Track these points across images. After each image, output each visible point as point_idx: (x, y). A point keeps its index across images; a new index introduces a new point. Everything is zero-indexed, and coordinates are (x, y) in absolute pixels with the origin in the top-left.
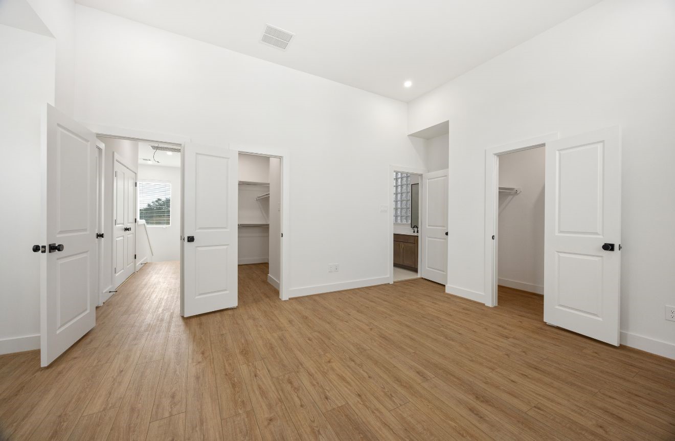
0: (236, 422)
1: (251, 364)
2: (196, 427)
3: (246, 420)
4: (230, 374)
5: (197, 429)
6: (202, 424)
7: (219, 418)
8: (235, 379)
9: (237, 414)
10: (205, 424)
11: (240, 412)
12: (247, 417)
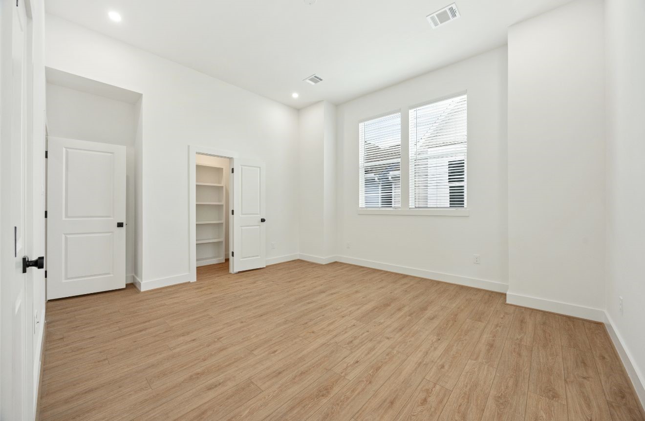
0: (403, 350)
1: (343, 375)
2: (424, 364)
3: (397, 347)
4: (367, 381)
5: (425, 363)
6: (420, 363)
7: (409, 358)
8: (370, 372)
9: (398, 352)
10: (419, 362)
11: (395, 352)
12: (396, 347)
